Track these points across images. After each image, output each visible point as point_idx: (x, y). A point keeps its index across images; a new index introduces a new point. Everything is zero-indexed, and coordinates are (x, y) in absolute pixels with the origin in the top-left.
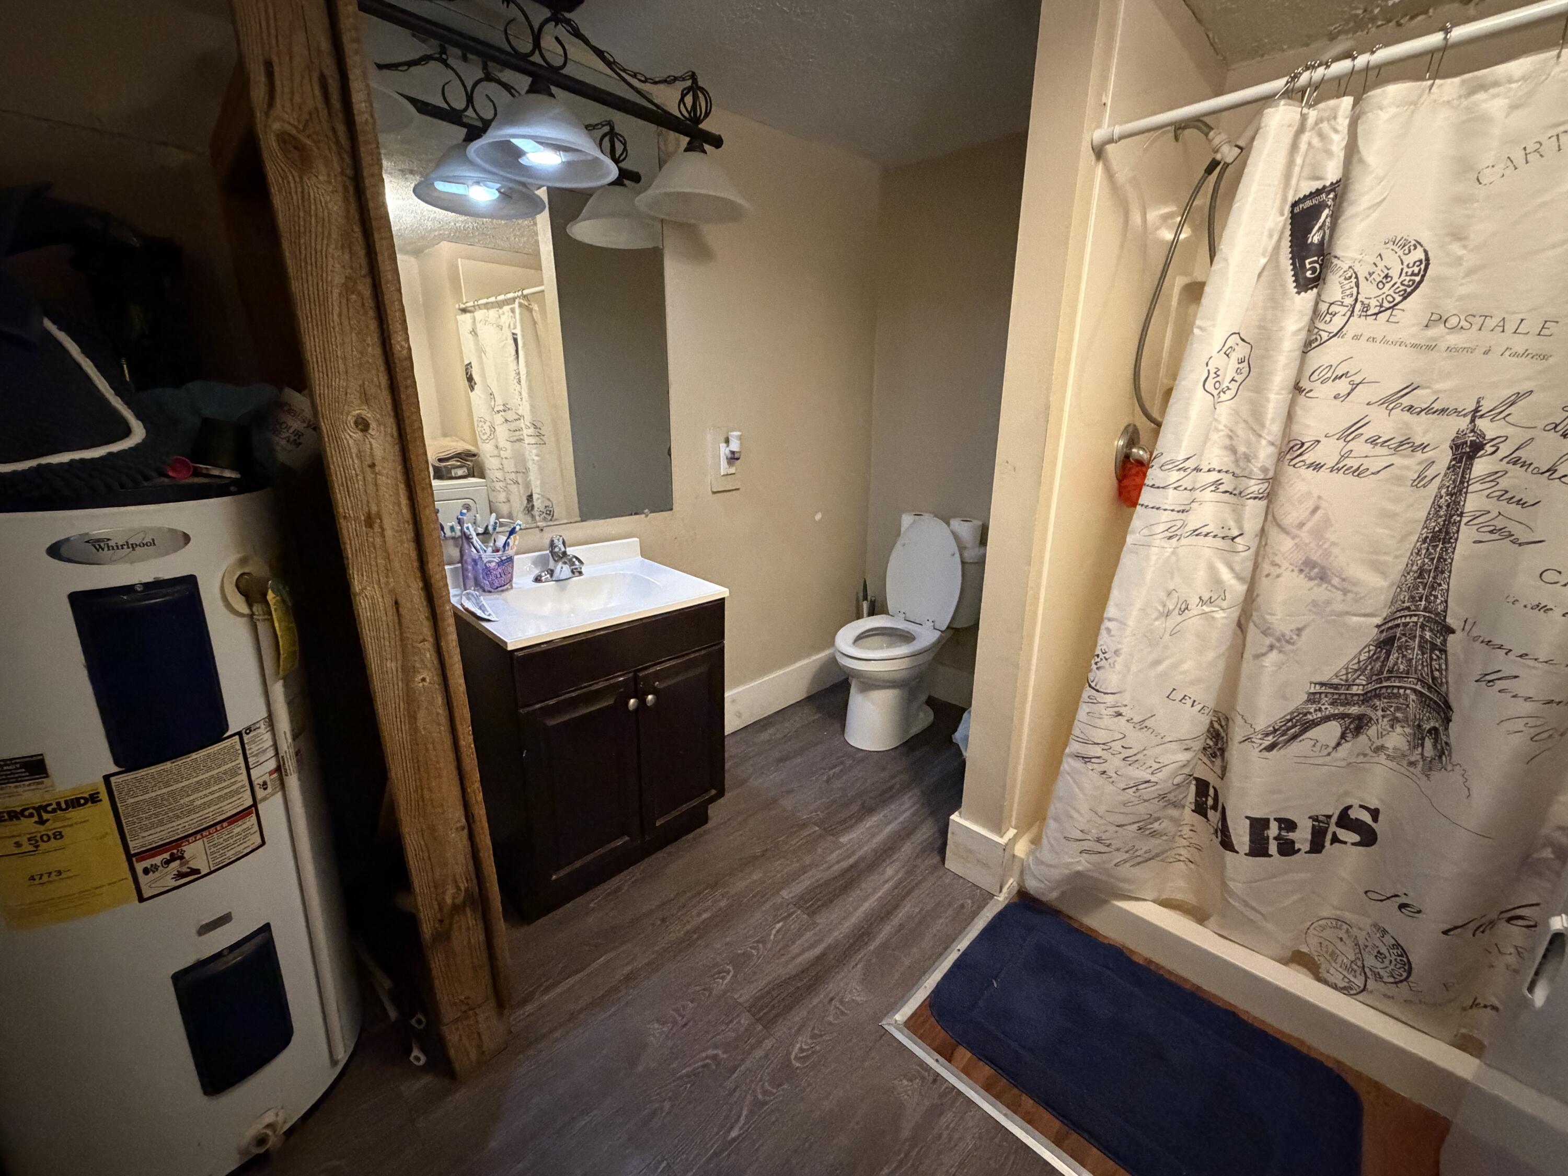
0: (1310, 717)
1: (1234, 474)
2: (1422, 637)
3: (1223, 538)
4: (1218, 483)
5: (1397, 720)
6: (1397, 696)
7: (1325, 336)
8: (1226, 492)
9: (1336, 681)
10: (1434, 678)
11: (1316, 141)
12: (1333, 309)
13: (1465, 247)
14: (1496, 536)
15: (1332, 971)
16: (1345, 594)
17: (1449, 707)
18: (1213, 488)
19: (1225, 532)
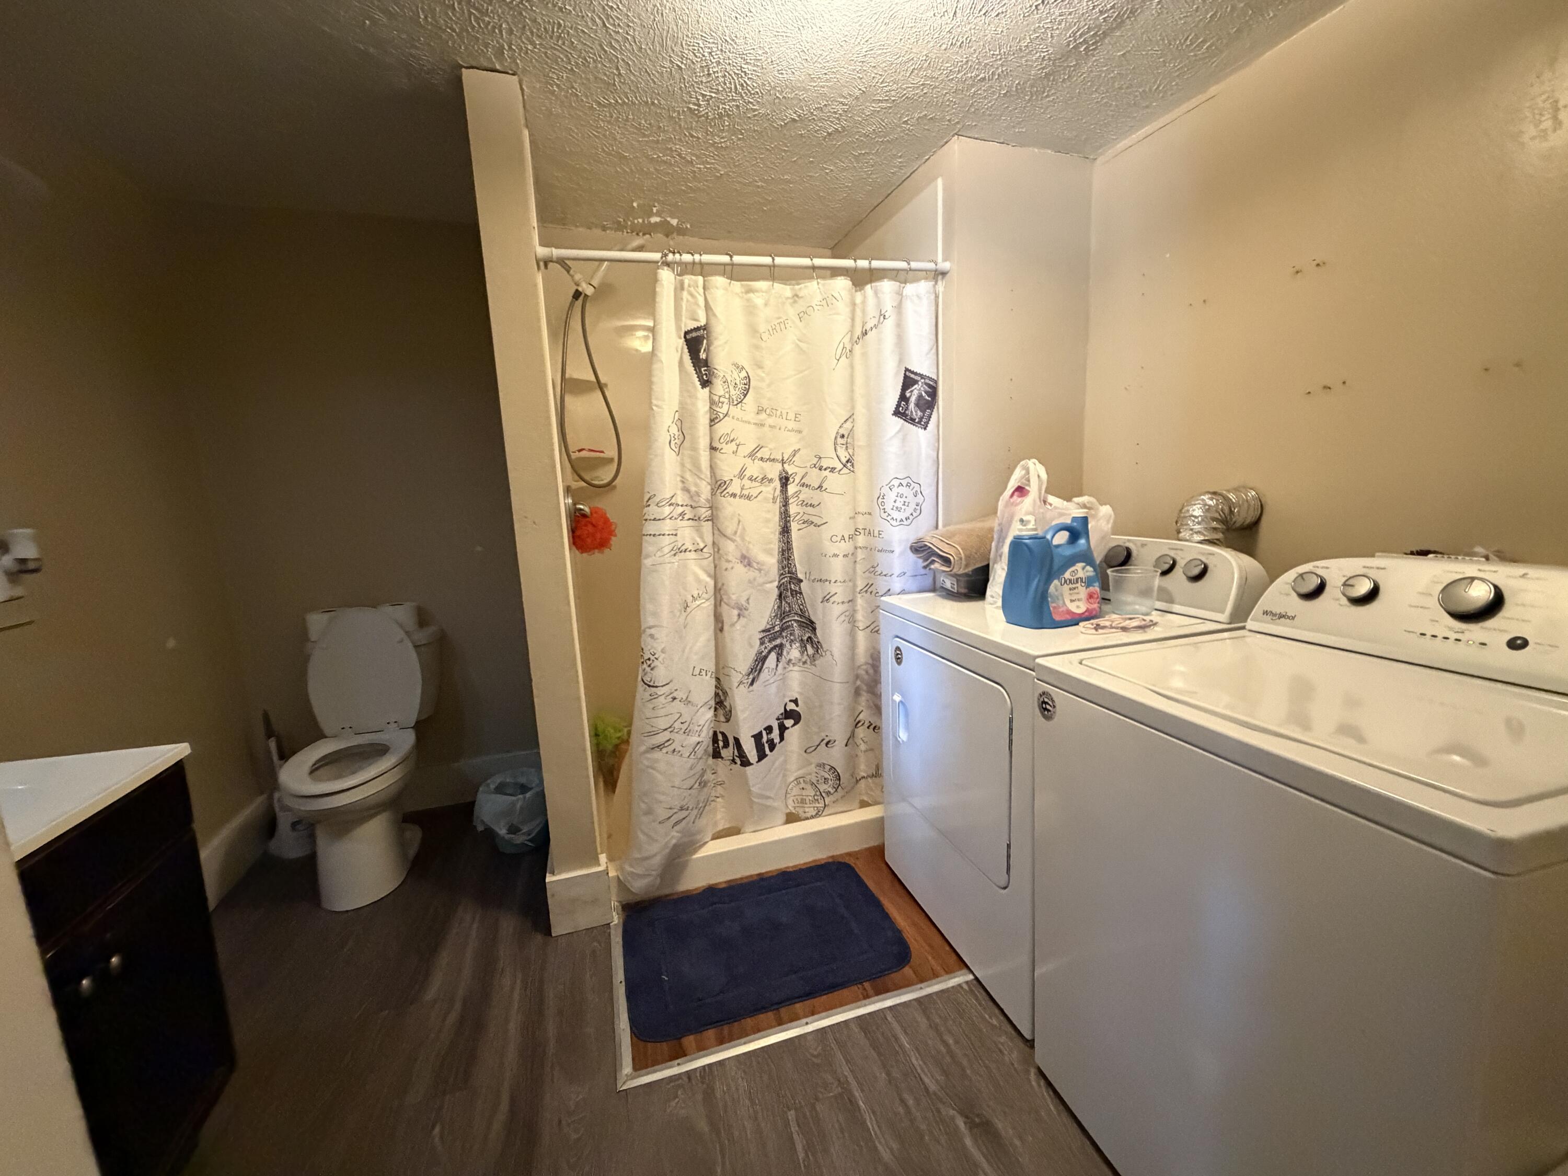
0: (763, 654)
1: (691, 506)
2: (791, 589)
3: (695, 551)
4: (682, 514)
5: (792, 641)
6: (789, 626)
7: (722, 416)
8: (689, 519)
9: (768, 626)
10: (801, 610)
11: (690, 298)
12: (722, 399)
13: (764, 372)
14: (806, 525)
15: (807, 810)
16: (760, 572)
17: (812, 622)
18: (681, 518)
19: (696, 547)
